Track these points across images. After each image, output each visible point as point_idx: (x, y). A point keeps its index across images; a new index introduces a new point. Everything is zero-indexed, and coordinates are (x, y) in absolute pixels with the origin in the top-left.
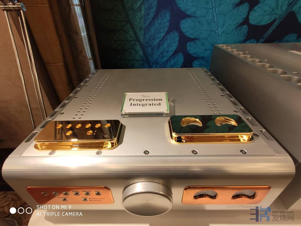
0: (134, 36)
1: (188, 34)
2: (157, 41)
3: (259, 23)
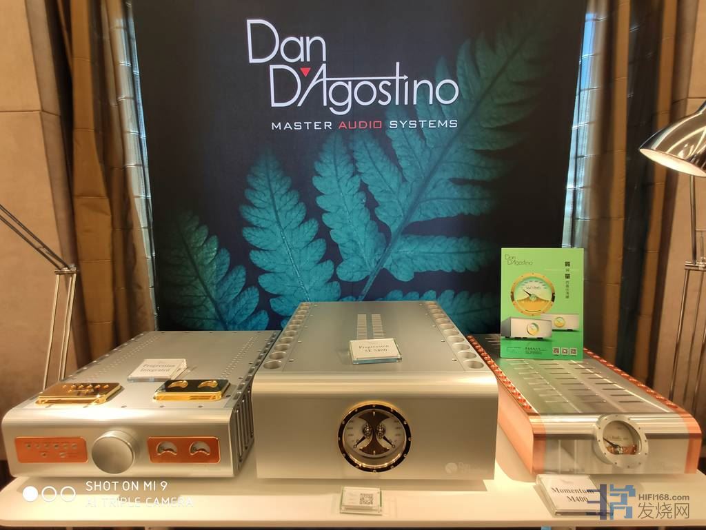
0: (204, 292)
1: (269, 290)
2: (232, 297)
3: (350, 279)
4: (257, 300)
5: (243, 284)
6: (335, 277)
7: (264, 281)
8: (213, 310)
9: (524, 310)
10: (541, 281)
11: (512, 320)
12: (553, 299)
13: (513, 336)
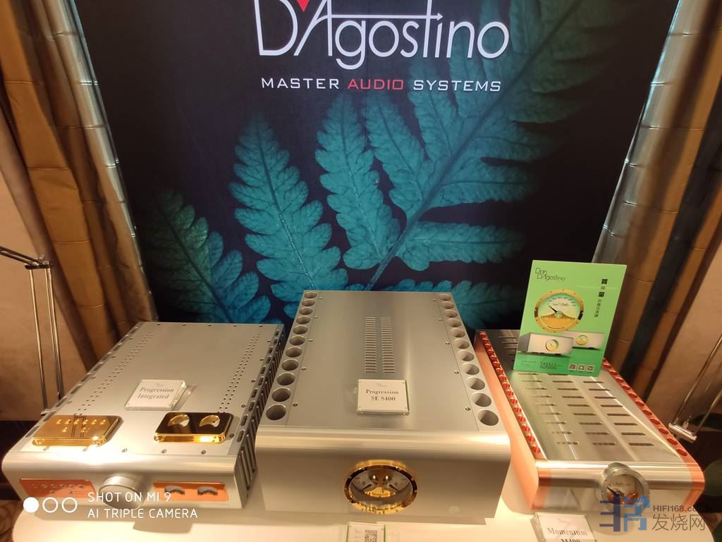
0: (198, 276)
1: (269, 276)
2: (229, 283)
3: (358, 267)
4: (257, 286)
5: (240, 270)
6: (341, 264)
7: (263, 266)
8: (210, 294)
9: (546, 326)
10: (571, 298)
11: (532, 335)
12: (580, 317)
13: (529, 351)
